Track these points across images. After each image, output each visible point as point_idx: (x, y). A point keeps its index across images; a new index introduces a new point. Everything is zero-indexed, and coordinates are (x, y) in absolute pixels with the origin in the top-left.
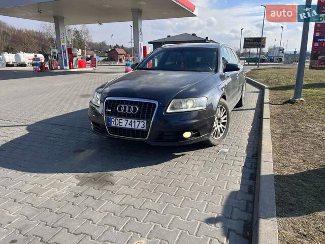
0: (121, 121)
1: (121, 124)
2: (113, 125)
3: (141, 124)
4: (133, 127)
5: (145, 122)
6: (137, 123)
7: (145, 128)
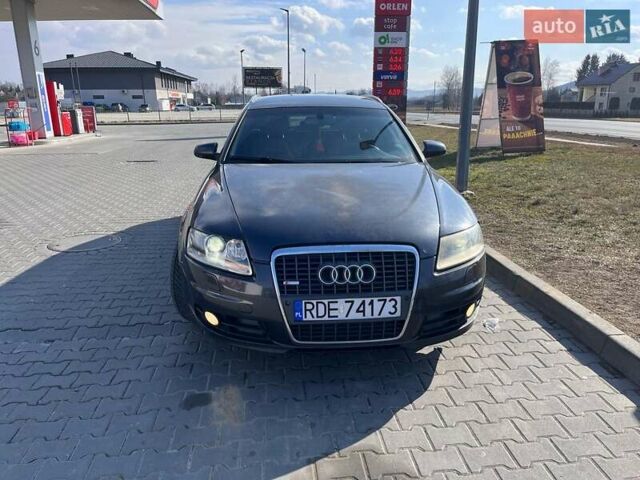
0: (332, 306)
1: (332, 313)
2: (309, 318)
3: (389, 306)
4: (368, 315)
5: (398, 299)
6: (378, 305)
7: (398, 314)
